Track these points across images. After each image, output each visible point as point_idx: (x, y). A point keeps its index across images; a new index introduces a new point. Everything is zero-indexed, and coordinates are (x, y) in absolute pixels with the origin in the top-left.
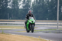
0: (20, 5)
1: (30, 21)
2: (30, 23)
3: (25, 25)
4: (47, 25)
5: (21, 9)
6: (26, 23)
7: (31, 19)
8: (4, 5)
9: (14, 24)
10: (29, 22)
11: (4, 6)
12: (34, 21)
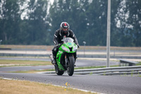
0: (23, 10)
1: (65, 48)
5: (25, 20)
7: (67, 42)
9: (10, 55)
10: (61, 50)
12: (75, 47)
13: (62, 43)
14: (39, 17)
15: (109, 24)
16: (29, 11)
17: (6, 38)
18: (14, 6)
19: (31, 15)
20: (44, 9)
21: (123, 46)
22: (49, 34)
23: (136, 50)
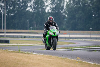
0: (47, 6)
1: (51, 33)
2: (51, 36)
3: (43, 38)
4: (91, 38)
5: (49, 12)
6: (45, 36)
7: (52, 29)
8: (22, 6)
11: (21, 8)
13: (49, 29)
14: (59, 11)
16: (52, 6)
17: (35, 25)
18: (41, 2)
19: (53, 9)
20: (62, 4)
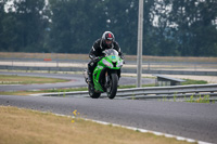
5: (11, 13)
7: (109, 54)
14: (33, 9)
15: (141, 20)
19: (20, 6)
21: (162, 54)
22: (48, 36)
23: (182, 62)
